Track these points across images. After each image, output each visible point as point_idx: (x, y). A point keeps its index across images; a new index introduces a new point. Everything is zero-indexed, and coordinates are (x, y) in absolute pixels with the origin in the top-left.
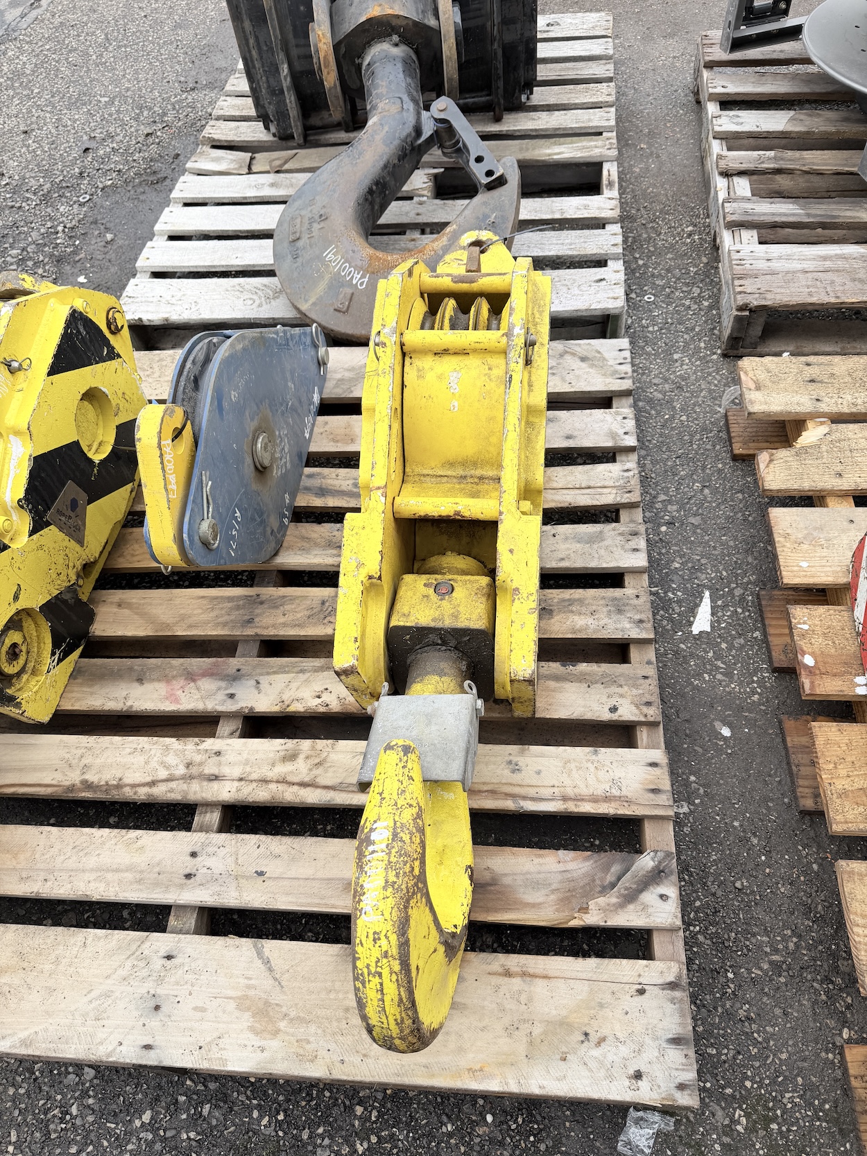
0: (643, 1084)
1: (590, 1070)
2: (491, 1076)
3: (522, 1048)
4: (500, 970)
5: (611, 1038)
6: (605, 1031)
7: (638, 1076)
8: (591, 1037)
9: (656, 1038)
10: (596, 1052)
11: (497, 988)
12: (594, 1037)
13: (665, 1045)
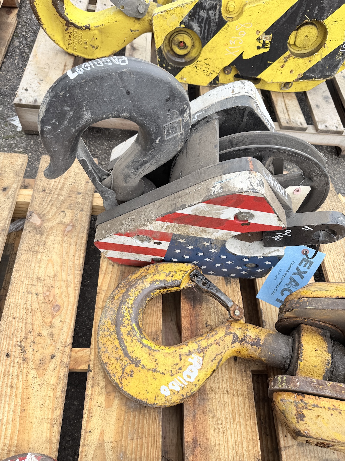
0: (24, 91)
1: (31, 80)
2: (34, 58)
3: (41, 66)
4: (67, 64)
5: (40, 85)
6: (42, 85)
7: (27, 90)
8: (41, 81)
9: (37, 96)
10: (36, 82)
11: (61, 63)
12: (41, 82)
13: (35, 98)
